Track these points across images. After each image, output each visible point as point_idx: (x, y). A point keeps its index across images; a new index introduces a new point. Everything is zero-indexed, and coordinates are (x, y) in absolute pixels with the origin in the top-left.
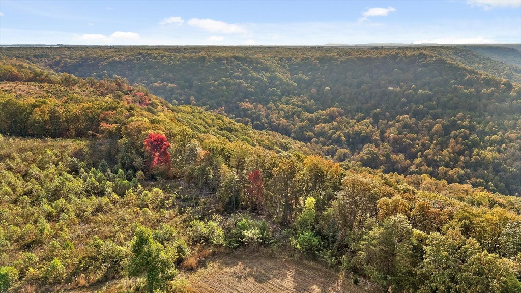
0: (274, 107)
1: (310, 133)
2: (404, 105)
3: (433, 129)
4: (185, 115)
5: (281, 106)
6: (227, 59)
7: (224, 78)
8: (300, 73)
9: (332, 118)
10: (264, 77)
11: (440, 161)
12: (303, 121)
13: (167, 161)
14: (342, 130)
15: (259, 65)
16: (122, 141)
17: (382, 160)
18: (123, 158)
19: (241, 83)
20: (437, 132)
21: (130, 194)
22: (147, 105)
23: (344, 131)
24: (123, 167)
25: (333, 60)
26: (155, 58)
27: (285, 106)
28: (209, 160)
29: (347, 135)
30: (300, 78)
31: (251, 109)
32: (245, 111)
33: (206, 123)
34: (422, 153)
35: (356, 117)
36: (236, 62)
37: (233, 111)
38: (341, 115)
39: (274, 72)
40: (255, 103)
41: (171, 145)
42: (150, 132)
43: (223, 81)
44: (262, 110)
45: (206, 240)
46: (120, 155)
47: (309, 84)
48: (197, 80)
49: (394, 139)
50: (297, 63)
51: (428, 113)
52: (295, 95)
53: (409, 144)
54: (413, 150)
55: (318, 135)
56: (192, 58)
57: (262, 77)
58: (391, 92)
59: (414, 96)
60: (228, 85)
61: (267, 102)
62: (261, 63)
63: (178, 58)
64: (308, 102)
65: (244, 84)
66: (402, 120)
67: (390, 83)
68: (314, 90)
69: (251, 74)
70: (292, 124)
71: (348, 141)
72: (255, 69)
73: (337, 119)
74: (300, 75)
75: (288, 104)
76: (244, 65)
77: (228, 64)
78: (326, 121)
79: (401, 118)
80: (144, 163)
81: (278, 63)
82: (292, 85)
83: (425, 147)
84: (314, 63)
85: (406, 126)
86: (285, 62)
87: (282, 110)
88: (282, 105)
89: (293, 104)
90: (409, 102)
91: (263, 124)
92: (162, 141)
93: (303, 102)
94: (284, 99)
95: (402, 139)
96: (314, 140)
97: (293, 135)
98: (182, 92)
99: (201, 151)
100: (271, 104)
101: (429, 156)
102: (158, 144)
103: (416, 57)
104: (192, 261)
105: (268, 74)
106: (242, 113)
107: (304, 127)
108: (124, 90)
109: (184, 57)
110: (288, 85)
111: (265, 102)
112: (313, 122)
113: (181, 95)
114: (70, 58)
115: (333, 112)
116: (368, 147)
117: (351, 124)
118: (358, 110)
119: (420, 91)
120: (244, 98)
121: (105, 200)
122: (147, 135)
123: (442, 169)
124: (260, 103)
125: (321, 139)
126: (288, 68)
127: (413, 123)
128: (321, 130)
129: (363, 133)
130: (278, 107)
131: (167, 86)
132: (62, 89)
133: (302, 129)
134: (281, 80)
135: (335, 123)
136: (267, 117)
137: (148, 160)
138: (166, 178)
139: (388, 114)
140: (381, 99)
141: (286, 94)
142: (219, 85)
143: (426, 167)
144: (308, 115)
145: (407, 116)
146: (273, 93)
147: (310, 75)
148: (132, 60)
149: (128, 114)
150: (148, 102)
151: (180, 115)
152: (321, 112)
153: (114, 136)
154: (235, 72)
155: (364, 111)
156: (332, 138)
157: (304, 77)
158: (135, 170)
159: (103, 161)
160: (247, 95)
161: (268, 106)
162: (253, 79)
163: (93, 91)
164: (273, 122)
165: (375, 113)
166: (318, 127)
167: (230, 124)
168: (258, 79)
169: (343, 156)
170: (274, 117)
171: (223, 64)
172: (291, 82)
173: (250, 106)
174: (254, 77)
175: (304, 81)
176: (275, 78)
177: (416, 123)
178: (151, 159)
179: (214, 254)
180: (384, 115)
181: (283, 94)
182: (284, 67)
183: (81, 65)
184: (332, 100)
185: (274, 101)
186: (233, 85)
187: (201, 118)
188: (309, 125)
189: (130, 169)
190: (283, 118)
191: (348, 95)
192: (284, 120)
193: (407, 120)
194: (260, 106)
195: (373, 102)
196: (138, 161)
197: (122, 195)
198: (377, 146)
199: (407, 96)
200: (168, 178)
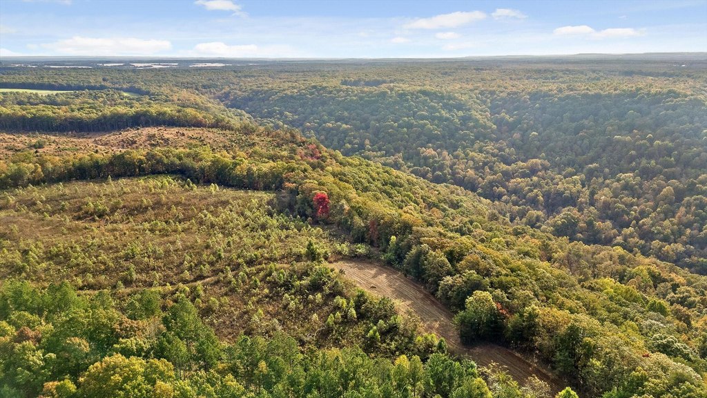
0: (463, 155)
1: (501, 189)
2: (632, 159)
3: (662, 193)
4: (351, 169)
5: (471, 154)
6: (412, 94)
7: (406, 118)
8: (504, 112)
9: (533, 171)
10: (455, 116)
11: (658, 233)
12: (495, 174)
13: (327, 212)
14: (541, 187)
15: (451, 102)
16: (298, 197)
17: (581, 227)
18: (299, 209)
19: (425, 125)
20: (665, 198)
21: (304, 230)
22: (318, 158)
23: (543, 190)
24: (299, 213)
25: (549, 96)
26: (330, 92)
27: (476, 155)
28: (349, 213)
29: (547, 195)
30: (503, 119)
31: (434, 157)
32: (426, 158)
33: (371, 177)
34: (637, 223)
35: (564, 173)
36: (423, 98)
37: (412, 158)
38: (545, 168)
39: (469, 110)
40: (439, 150)
41: (330, 201)
42: (318, 192)
43: (404, 121)
44: (448, 158)
45: (340, 253)
46: (297, 206)
47: (512, 127)
48: (375, 120)
49: (605, 202)
50: (502, 99)
51: (660, 172)
52: (492, 140)
53: (623, 210)
54: (626, 217)
55: (510, 193)
56: (371, 92)
57: (453, 116)
58: (618, 141)
59: (648, 147)
60: (410, 126)
61: (455, 148)
62: (455, 99)
63: (356, 92)
64: (507, 150)
65: (429, 126)
66: (623, 179)
67: (620, 130)
68: (517, 135)
69: (439, 112)
70: (481, 176)
71: (546, 201)
72: (445, 106)
73: (540, 173)
74: (503, 114)
75: (481, 151)
76: (432, 101)
77: (413, 101)
78: (524, 175)
79: (623, 176)
80: (312, 212)
81: (478, 98)
82: (490, 128)
83: (643, 214)
84: (523, 99)
85: (626, 187)
86: (486, 97)
87: (472, 159)
88: (473, 153)
89: (488, 153)
90: (641, 156)
91: (445, 175)
92: (324, 198)
93: (500, 149)
94: (476, 146)
95: (615, 203)
96: (505, 198)
97: (480, 190)
98: (357, 134)
99: (347, 207)
100: (459, 152)
101: (645, 227)
102: (322, 200)
103: (663, 94)
104: (332, 259)
105: (461, 113)
106: (422, 161)
107: (496, 182)
108: (298, 142)
109: (362, 92)
110: (485, 127)
111: (452, 149)
112: (508, 176)
113: (355, 138)
114: (240, 90)
115: (536, 164)
116: (568, 210)
117: (555, 181)
118: (570, 163)
119: (657, 142)
120: (427, 143)
121: (290, 232)
122: (315, 193)
123: (656, 243)
124: (446, 149)
125: (514, 198)
126: (489, 105)
127: (636, 184)
128: (516, 186)
129: (567, 193)
130: (467, 155)
131: (341, 126)
132: (243, 138)
133: (492, 184)
134: (477, 121)
135: (535, 179)
136: (451, 167)
137: (315, 210)
138: (326, 223)
139: (607, 170)
140: (604, 150)
141: (481, 138)
142: (400, 126)
143: (636, 239)
144: (504, 167)
145: (632, 175)
146: (464, 138)
147: (516, 115)
148: (305, 95)
149: (302, 175)
150: (319, 155)
151: (347, 169)
152: (521, 164)
153: (294, 192)
154: (420, 110)
155: (576, 166)
156: (527, 196)
157: (507, 117)
158: (307, 217)
159: (287, 210)
160: (431, 139)
161: (455, 153)
162: (441, 119)
163: (270, 141)
164: (459, 173)
165: (591, 169)
166: (513, 183)
167: (396, 178)
168: (447, 119)
169: (534, 218)
170: (460, 168)
171: (407, 100)
172: (489, 124)
173: (433, 152)
174: (443, 117)
175: (507, 123)
176: (470, 118)
177: (640, 185)
178: (317, 210)
179: (343, 258)
180: (602, 172)
181: (477, 138)
182: (484, 102)
183: (251, 99)
184: (539, 149)
185: (464, 148)
186: (416, 126)
187: (366, 172)
188: (502, 179)
189: (304, 216)
190: (471, 168)
191: (560, 143)
192: (471, 172)
193: (629, 180)
194: (445, 153)
195: (591, 154)
196: (309, 211)
197: (299, 230)
198: (581, 210)
199: (638, 148)
200: (327, 224)
